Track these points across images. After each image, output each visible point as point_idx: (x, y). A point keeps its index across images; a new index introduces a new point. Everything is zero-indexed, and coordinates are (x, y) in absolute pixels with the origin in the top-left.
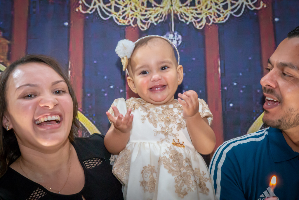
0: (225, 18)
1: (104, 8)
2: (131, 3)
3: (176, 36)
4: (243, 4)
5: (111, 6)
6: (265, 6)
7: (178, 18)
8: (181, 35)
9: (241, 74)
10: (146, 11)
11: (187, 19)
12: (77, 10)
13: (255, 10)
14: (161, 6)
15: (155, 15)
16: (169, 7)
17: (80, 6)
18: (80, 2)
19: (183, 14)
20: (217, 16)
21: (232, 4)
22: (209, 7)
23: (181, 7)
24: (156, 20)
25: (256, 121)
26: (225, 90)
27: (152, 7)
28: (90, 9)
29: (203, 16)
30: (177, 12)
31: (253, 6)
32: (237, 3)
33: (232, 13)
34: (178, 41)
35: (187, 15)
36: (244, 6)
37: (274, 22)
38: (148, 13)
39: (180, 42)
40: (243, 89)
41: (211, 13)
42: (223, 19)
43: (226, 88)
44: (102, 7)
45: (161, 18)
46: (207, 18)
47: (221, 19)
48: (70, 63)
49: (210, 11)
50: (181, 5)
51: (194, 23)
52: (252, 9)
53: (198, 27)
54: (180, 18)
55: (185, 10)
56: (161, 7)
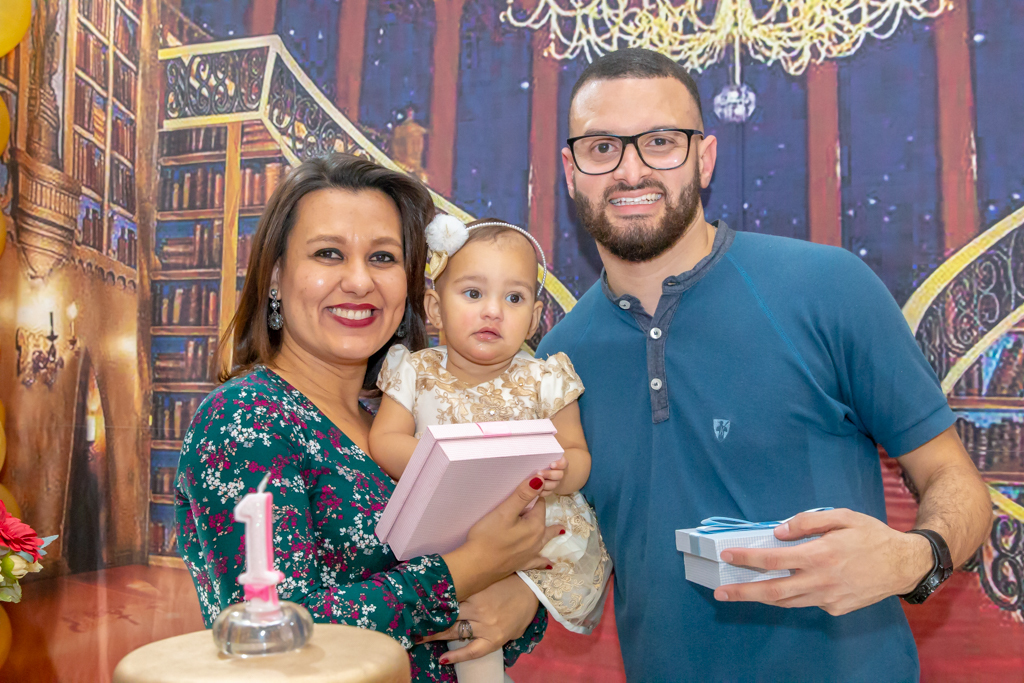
0: (854, 44)
1: (597, 44)
2: (650, 29)
3: (744, 95)
4: (897, 6)
5: (611, 38)
6: (951, 7)
7: (748, 52)
8: (755, 91)
9: (886, 178)
10: (682, 43)
11: (768, 53)
12: (546, 54)
13: (926, 20)
14: (712, 27)
15: (700, 51)
16: (729, 28)
17: (552, 45)
18: (552, 36)
19: (760, 43)
20: (835, 40)
21: (872, 9)
22: (817, 21)
23: (756, 27)
24: (702, 61)
25: (919, 290)
26: (849, 216)
27: (694, 33)
28: (570, 50)
29: (805, 43)
30: (748, 39)
31: (920, 9)
32: (883, 6)
33: (870, 30)
34: (747, 106)
35: (769, 43)
36: (899, 13)
37: (972, 46)
38: (685, 47)
39: (752, 109)
40: (890, 214)
41: (823, 36)
42: (850, 46)
43: (851, 213)
44: (593, 44)
45: (712, 57)
46: (813, 48)
47: (845, 48)
48: (531, 168)
49: (821, 30)
50: (755, 22)
51: (783, 62)
52: (920, 17)
53: (792, 71)
54: (752, 53)
55: (765, 33)
56: (712, 32)
